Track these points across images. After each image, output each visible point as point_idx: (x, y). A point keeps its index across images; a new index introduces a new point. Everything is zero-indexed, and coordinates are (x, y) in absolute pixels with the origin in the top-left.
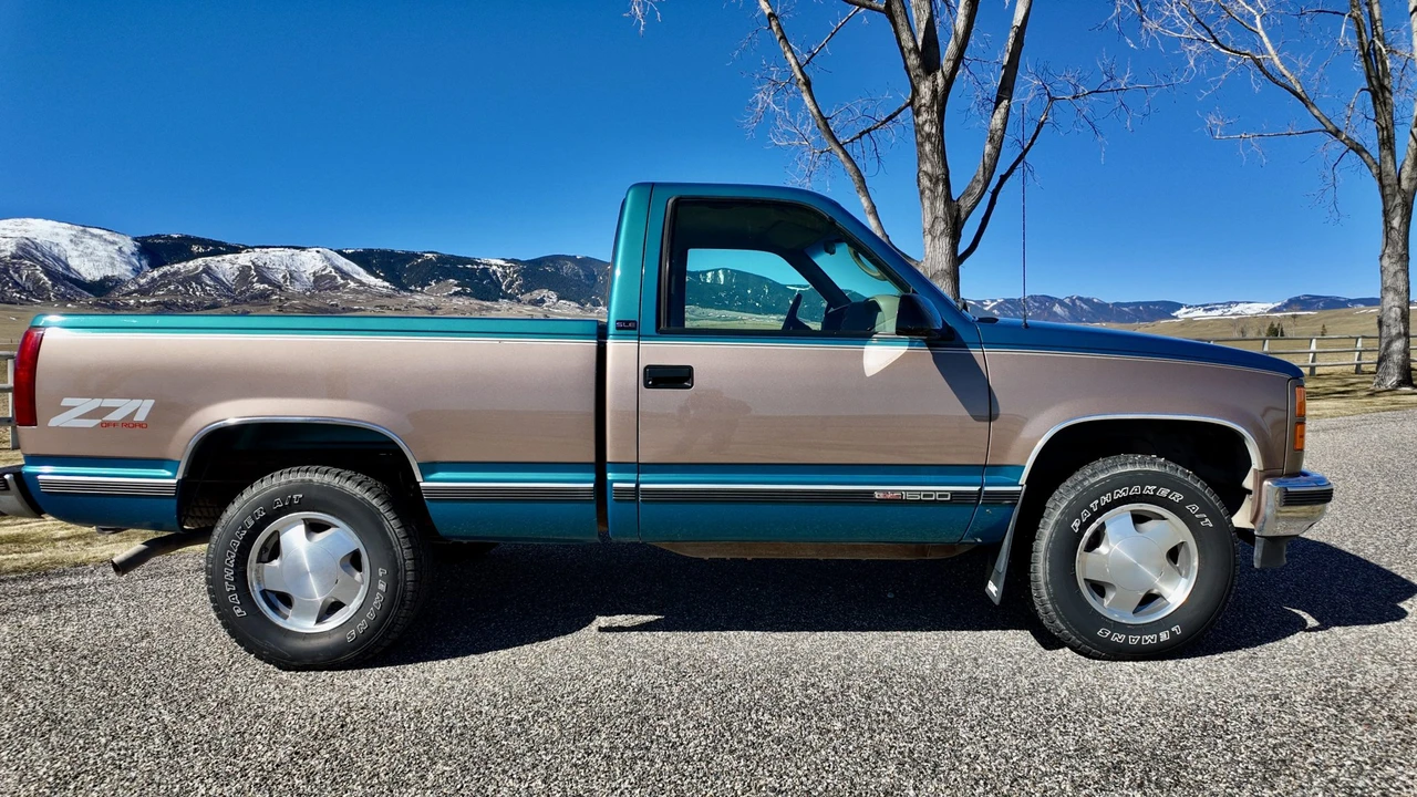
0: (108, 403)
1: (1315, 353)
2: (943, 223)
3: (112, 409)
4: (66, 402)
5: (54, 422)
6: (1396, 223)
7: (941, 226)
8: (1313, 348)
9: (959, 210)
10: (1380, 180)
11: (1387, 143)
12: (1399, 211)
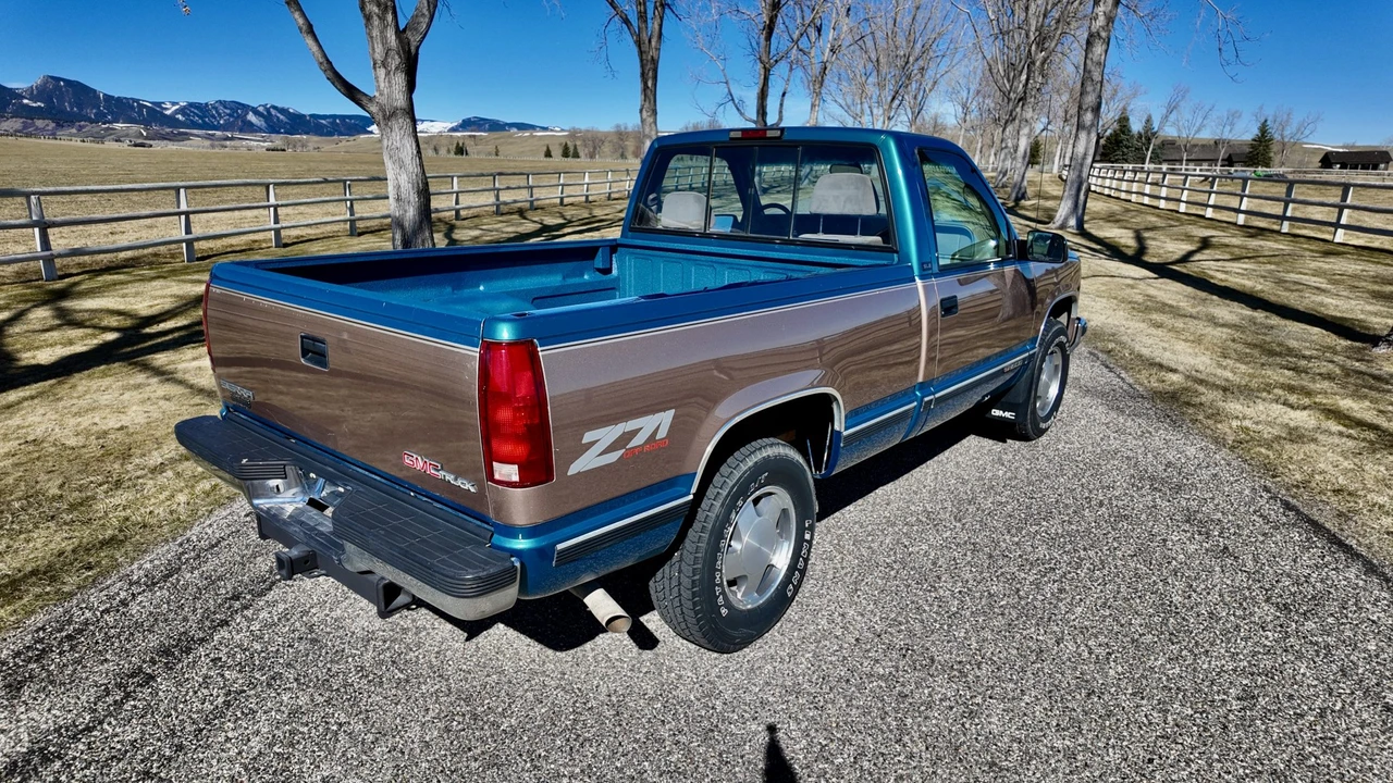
0: (631, 425)
1: (588, 184)
2: (397, 57)
3: (635, 433)
4: (588, 437)
5: (573, 469)
6: (650, 84)
7: (395, 61)
8: (587, 180)
9: (409, 44)
10: (639, 47)
11: (642, 16)
12: (651, 73)
